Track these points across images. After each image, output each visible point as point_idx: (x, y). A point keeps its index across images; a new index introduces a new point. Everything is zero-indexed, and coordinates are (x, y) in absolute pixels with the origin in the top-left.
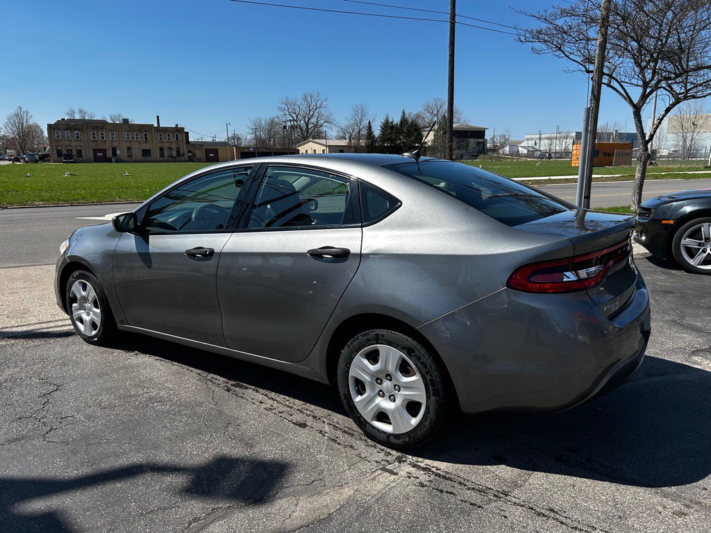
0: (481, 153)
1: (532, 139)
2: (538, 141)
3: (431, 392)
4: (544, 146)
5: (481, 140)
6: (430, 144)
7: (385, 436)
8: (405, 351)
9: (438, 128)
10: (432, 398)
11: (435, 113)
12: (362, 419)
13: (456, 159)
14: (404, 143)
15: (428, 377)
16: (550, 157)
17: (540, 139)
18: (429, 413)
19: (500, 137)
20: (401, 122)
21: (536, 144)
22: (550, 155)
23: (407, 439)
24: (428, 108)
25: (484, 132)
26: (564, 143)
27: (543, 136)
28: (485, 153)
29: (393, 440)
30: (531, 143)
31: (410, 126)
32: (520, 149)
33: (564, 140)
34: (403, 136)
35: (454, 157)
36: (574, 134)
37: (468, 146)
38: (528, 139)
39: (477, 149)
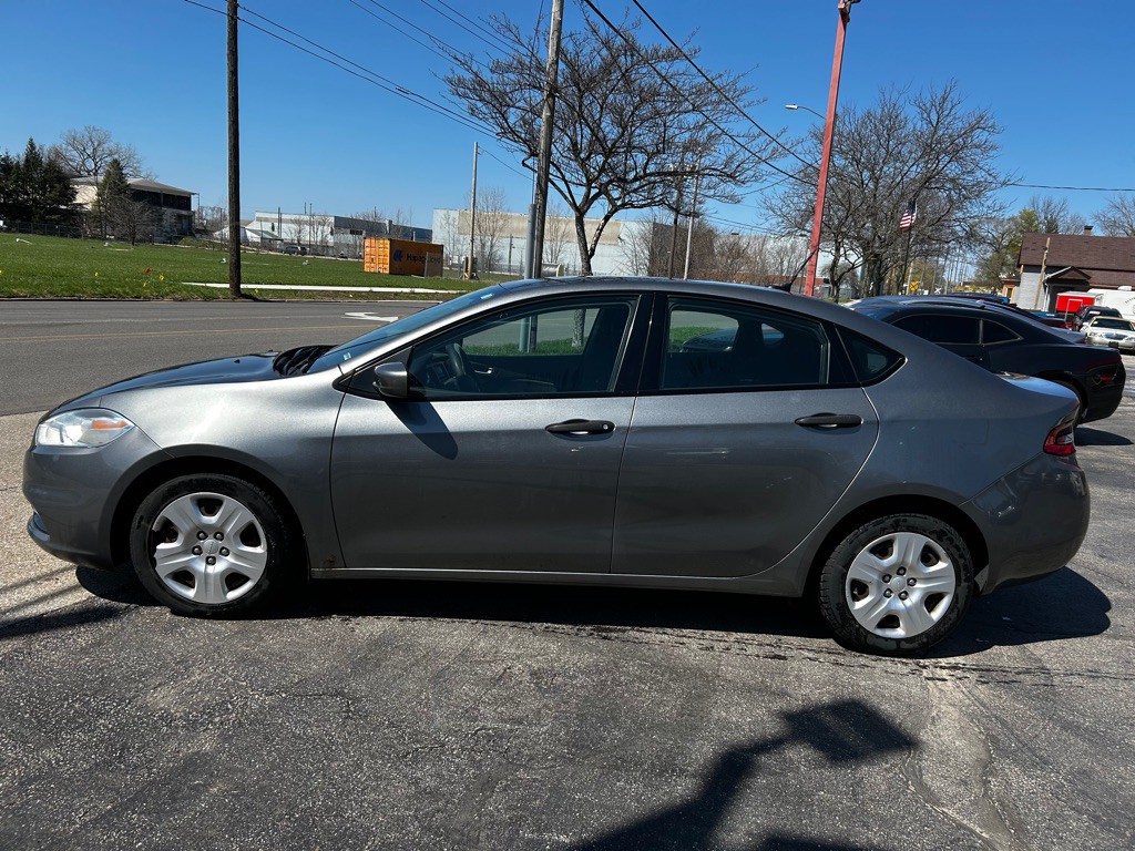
0: (185, 234)
1: (267, 220)
2: (276, 225)
3: (963, 577)
4: (288, 233)
5: (184, 212)
6: (89, 207)
7: (894, 643)
8: (934, 536)
9: (105, 181)
10: (964, 584)
11: (89, 151)
12: (861, 630)
13: (141, 241)
14: (34, 200)
15: (961, 561)
16: (304, 252)
17: (280, 221)
18: (957, 602)
19: (213, 210)
20: (27, 160)
21: (273, 228)
22: (303, 249)
23: (925, 640)
24: (73, 142)
25: (189, 199)
26: (319, 232)
27: (284, 217)
28: (192, 235)
29: (905, 646)
30: (267, 227)
31: (46, 171)
32: (249, 234)
33: (320, 228)
34: (32, 187)
35: (138, 237)
36: (332, 220)
37: (161, 220)
38: (260, 220)
39: (179, 226)
